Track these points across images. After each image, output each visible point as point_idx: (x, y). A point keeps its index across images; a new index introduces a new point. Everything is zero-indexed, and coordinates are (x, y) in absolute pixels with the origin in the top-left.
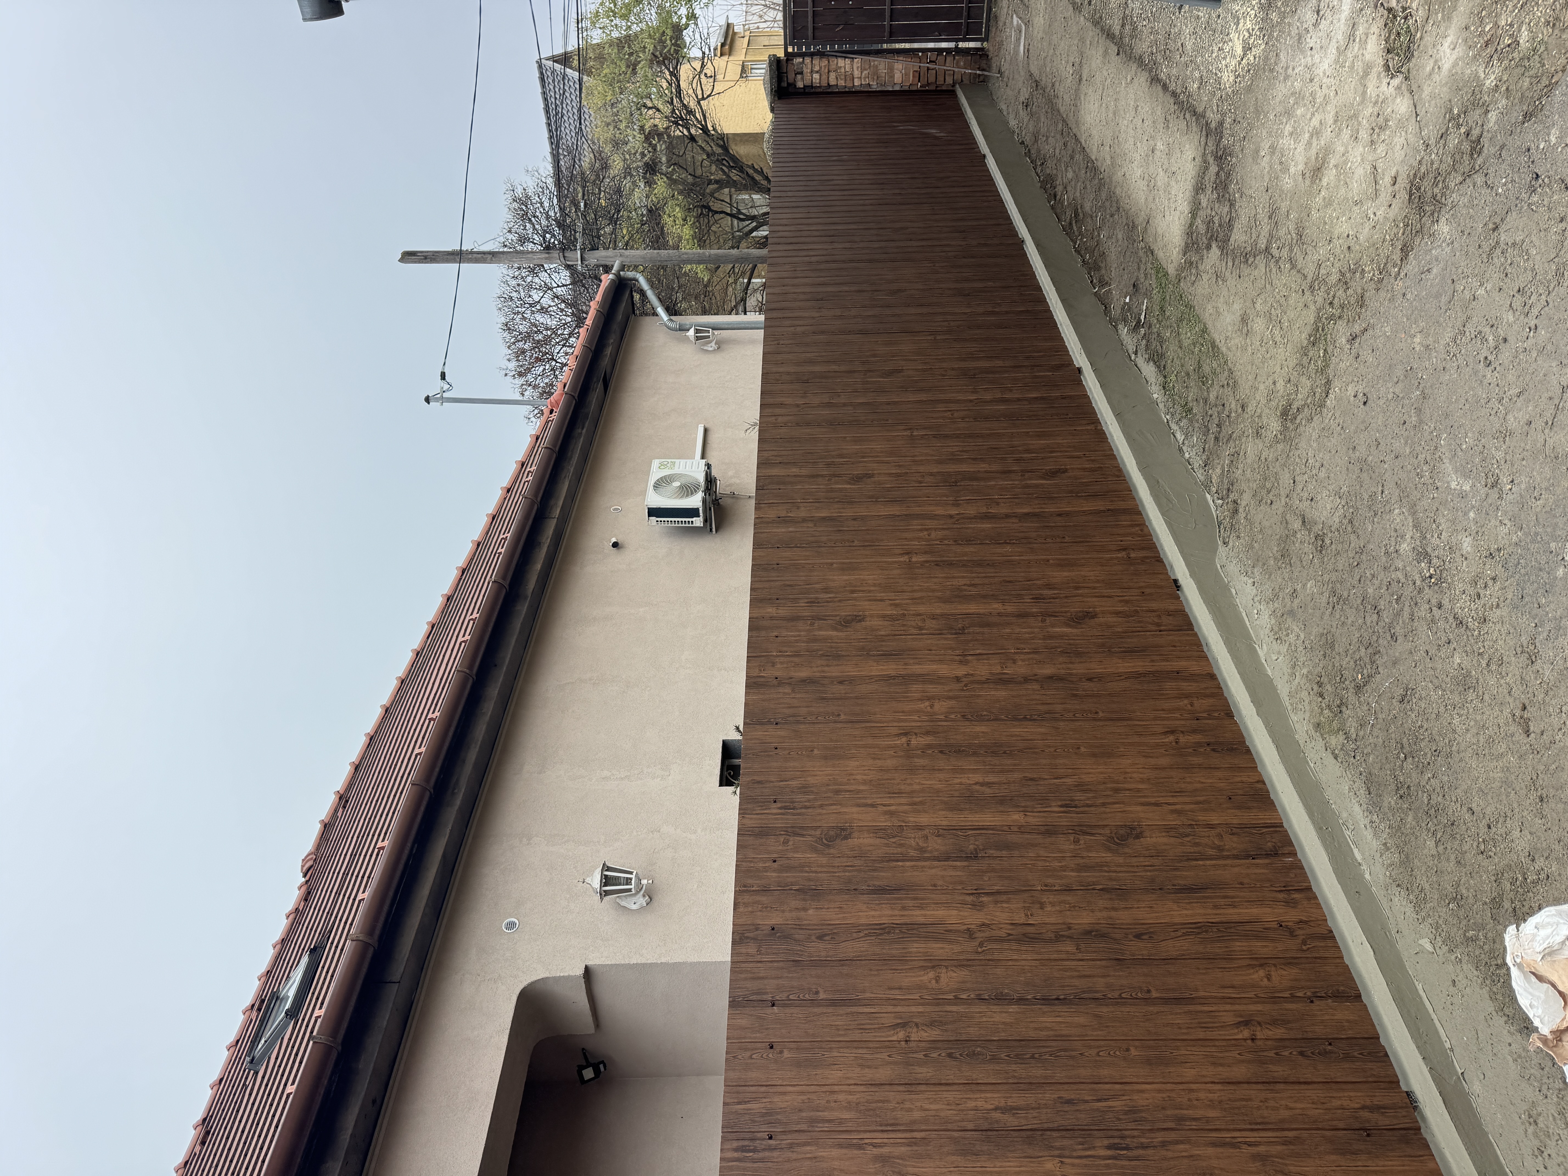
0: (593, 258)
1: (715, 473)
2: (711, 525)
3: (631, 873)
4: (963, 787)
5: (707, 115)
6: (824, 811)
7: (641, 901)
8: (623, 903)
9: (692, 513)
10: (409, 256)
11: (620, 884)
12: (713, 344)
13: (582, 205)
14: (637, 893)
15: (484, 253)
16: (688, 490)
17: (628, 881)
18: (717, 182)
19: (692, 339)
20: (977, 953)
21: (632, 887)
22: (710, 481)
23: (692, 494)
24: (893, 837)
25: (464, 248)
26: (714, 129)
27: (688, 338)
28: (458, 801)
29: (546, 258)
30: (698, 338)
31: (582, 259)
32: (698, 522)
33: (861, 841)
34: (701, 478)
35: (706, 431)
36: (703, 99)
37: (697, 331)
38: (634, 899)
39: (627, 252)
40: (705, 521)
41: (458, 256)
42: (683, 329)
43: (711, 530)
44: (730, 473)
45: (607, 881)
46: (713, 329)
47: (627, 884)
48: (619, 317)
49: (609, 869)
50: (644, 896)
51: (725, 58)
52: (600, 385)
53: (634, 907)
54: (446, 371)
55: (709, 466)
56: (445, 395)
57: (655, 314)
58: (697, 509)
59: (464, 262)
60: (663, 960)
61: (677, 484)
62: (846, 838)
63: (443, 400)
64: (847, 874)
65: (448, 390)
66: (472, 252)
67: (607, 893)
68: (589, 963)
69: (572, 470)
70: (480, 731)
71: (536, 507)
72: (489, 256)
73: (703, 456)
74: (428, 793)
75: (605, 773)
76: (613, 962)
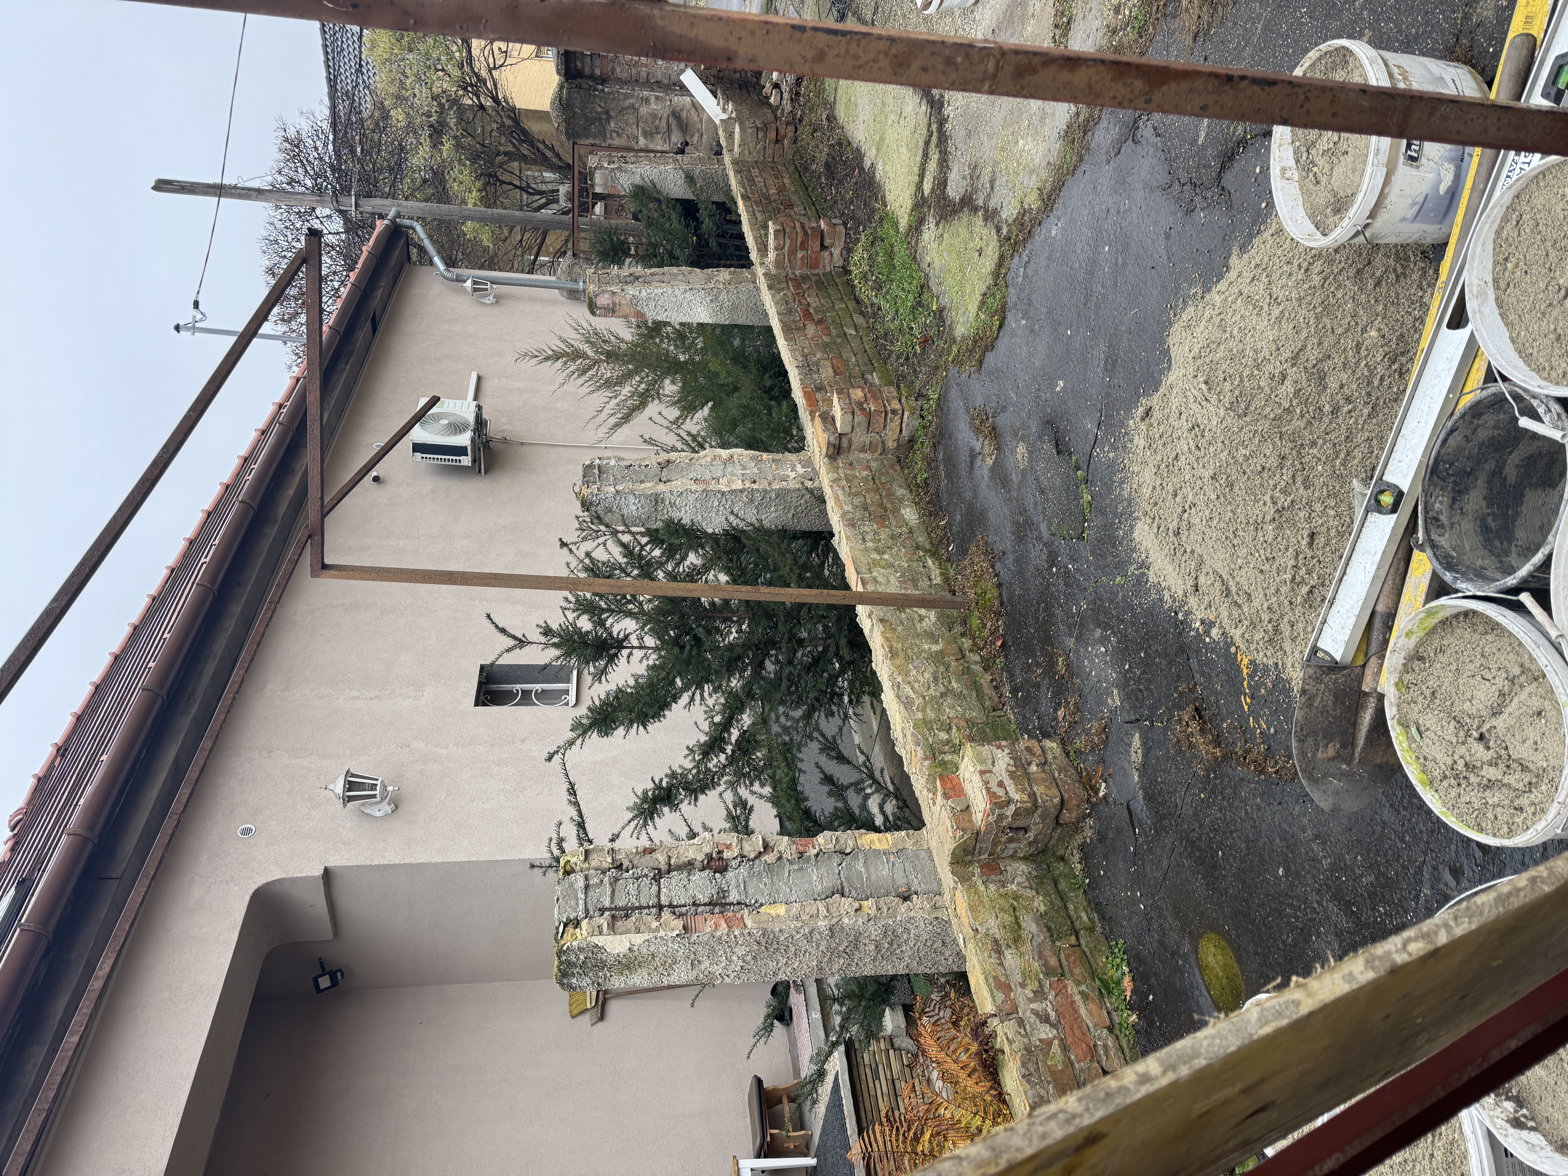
0: (370, 205)
1: (486, 416)
2: (480, 466)
3: (376, 780)
5: (499, 86)
7: (387, 808)
8: (367, 811)
9: (460, 451)
10: (162, 185)
11: (364, 790)
12: (491, 297)
13: (359, 150)
14: (382, 800)
15: (249, 189)
16: (457, 428)
17: (373, 787)
18: (506, 154)
19: (469, 290)
21: (377, 792)
22: (480, 423)
23: (460, 432)
25: (226, 182)
26: (506, 101)
27: (465, 288)
28: (193, 711)
29: (318, 201)
30: (475, 290)
31: (357, 205)
32: (466, 461)
34: (471, 418)
35: (479, 379)
36: (495, 68)
37: (475, 283)
38: (379, 806)
39: (405, 203)
40: (474, 461)
41: (219, 190)
42: (460, 280)
43: (480, 471)
44: (503, 420)
45: (351, 786)
46: (493, 283)
47: (372, 790)
48: (393, 261)
49: (353, 776)
50: (389, 804)
52: (369, 324)
53: (379, 814)
54: (199, 299)
55: (479, 407)
56: (197, 325)
57: (431, 263)
58: (465, 448)
59: (226, 196)
60: (407, 861)
61: (445, 422)
63: (194, 329)
65: (201, 320)
66: (235, 187)
67: (351, 799)
68: (329, 865)
69: (333, 402)
70: (220, 645)
71: (291, 434)
72: (255, 194)
73: (476, 398)
74: (160, 700)
75: (355, 693)
76: (354, 864)
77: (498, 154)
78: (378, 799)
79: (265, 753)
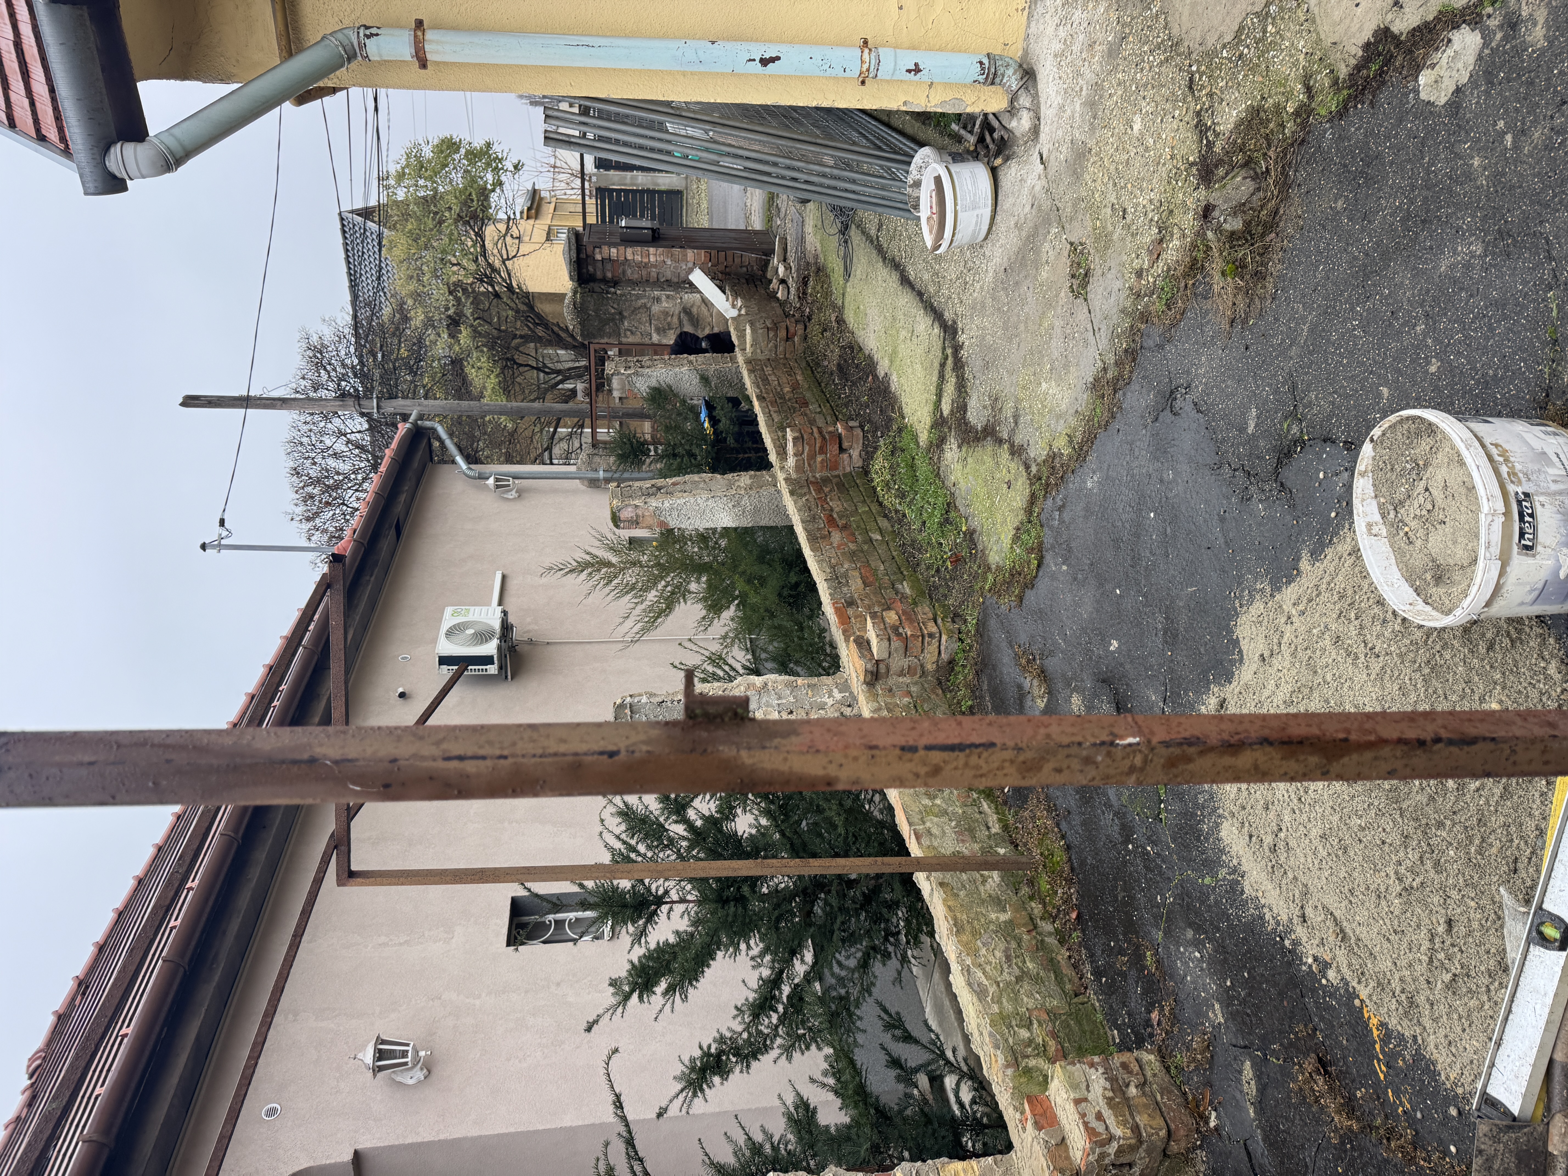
0: (390, 407)
1: (511, 619)
2: (506, 672)
3: (408, 1045)
5: (512, 274)
7: (419, 1074)
8: (399, 1079)
9: (487, 660)
10: (190, 401)
11: (395, 1058)
12: (513, 492)
13: (380, 355)
14: (414, 1066)
15: (274, 399)
16: (482, 637)
17: (404, 1054)
18: (521, 337)
19: (492, 487)
21: (409, 1059)
22: (506, 627)
23: (487, 641)
25: (252, 394)
26: (519, 288)
27: (487, 486)
28: (216, 977)
29: (340, 406)
30: (498, 487)
31: (378, 407)
32: (493, 669)
34: (497, 625)
35: (504, 577)
36: (508, 259)
37: (497, 480)
38: (411, 1074)
39: (426, 402)
40: (500, 668)
41: (246, 402)
42: (483, 477)
43: (506, 677)
44: (528, 620)
45: (381, 1055)
46: (514, 478)
47: (403, 1057)
48: (416, 464)
49: (384, 1042)
50: (422, 1069)
51: (531, 222)
52: (393, 531)
53: (411, 1082)
54: (225, 517)
55: (505, 613)
56: (223, 542)
57: (454, 462)
58: (492, 657)
59: (252, 407)
60: (440, 1137)
61: (471, 631)
63: (220, 547)
65: (227, 537)
66: (260, 399)
67: (381, 1069)
68: (359, 1147)
69: (358, 618)
70: (244, 899)
71: (316, 658)
72: (279, 403)
73: (500, 603)
74: (182, 970)
75: (383, 939)
76: (386, 1144)
77: (515, 337)
78: (410, 1065)
79: (291, 1016)
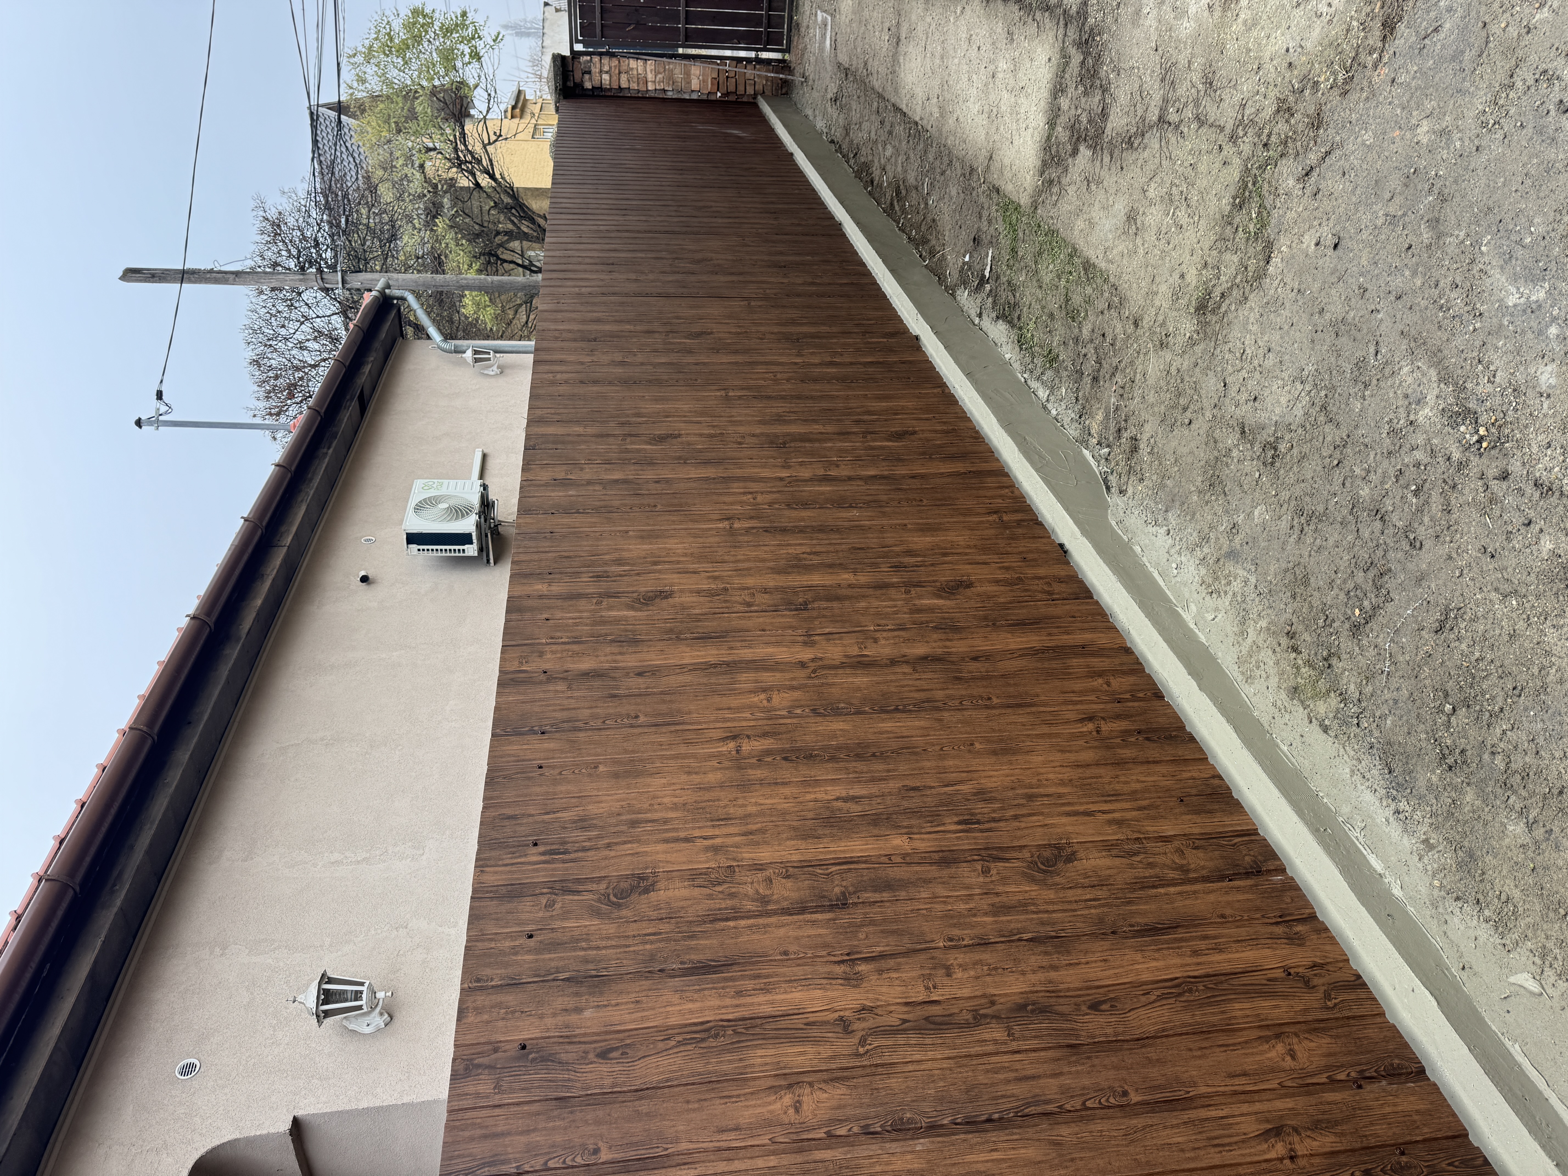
0: (357, 280)
2: (488, 555)
3: (362, 984)
4: (819, 804)
5: (495, 163)
6: (613, 854)
8: (352, 1026)
9: (464, 539)
10: (132, 274)
11: (346, 1001)
12: (495, 368)
14: (373, 1009)
15: (226, 273)
17: (357, 996)
18: (506, 233)
19: (470, 362)
20: (858, 1055)
21: (363, 1002)
22: (486, 505)
23: (463, 516)
24: (719, 884)
27: (465, 360)
28: (118, 902)
29: (301, 280)
30: (476, 360)
31: (343, 282)
32: (471, 550)
33: (670, 893)
34: (475, 500)
35: (484, 457)
36: (489, 144)
37: (476, 352)
38: (367, 1019)
39: (395, 276)
40: (481, 550)
41: (192, 276)
42: (459, 351)
43: (488, 561)
45: (327, 997)
46: (496, 352)
47: (356, 1000)
48: (383, 335)
49: (331, 981)
50: (381, 1014)
51: (516, 120)
52: (355, 404)
53: (367, 1030)
54: (163, 389)
55: (485, 487)
56: (162, 418)
57: (428, 337)
58: (470, 535)
60: (406, 1100)
61: (444, 506)
62: (646, 891)
63: (158, 423)
64: (648, 947)
65: (166, 413)
66: (211, 272)
67: (327, 1014)
68: (299, 1113)
70: (160, 805)
71: (259, 533)
72: (232, 277)
73: (480, 477)
74: (70, 893)
75: (336, 856)
76: (334, 1109)
79: (217, 950)
